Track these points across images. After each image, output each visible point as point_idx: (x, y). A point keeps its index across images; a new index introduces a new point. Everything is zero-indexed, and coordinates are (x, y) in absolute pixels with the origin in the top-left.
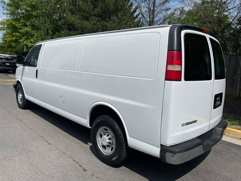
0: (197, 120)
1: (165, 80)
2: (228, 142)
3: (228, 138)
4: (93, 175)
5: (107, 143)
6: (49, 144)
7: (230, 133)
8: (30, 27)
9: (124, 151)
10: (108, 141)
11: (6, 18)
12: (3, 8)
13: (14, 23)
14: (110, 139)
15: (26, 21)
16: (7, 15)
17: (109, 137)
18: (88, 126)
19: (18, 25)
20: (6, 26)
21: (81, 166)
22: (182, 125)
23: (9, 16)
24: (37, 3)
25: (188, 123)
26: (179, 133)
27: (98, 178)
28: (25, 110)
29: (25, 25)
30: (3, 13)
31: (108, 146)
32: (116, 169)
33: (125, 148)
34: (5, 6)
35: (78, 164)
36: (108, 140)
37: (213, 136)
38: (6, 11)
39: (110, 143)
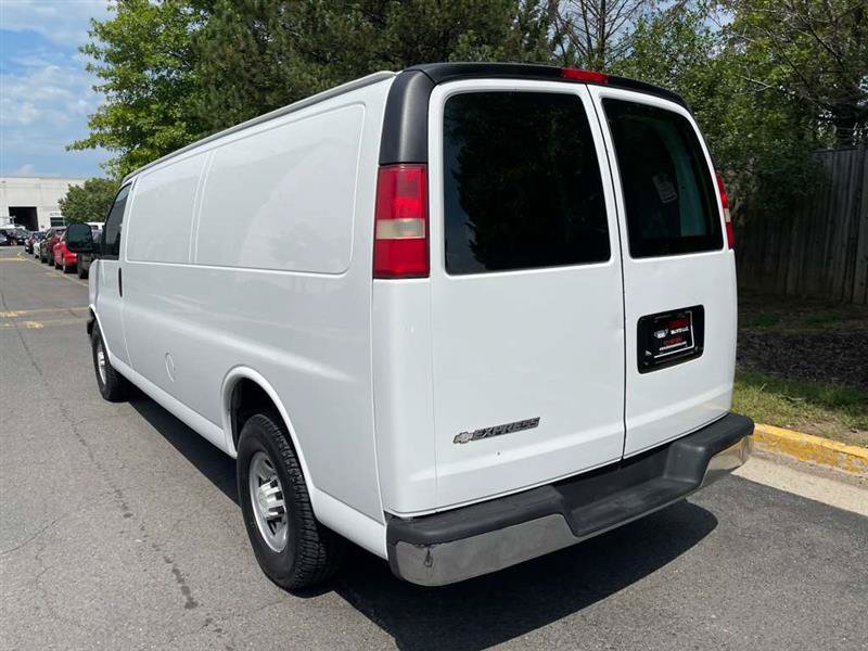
0: (537, 420)
1: (374, 278)
2: (804, 498)
3: (823, 482)
4: (208, 621)
5: (272, 510)
6: (127, 516)
7: (836, 464)
8: (184, 124)
9: (309, 538)
10: (273, 502)
11: (108, 104)
12: (88, 69)
13: (130, 116)
14: (278, 496)
15: (168, 107)
16: (106, 91)
17: (276, 490)
18: (233, 452)
19: (145, 123)
20: (108, 130)
21: (186, 590)
22: (458, 440)
23: (112, 93)
24: (195, 40)
25: (484, 431)
26: (444, 471)
27: (219, 630)
28: (116, 404)
29: (168, 121)
30: (95, 88)
31: (278, 519)
32: (302, 600)
33: (314, 528)
34: (100, 63)
35: (180, 585)
36: (274, 499)
37: (665, 476)
38: (101, 82)
39: (279, 509)
